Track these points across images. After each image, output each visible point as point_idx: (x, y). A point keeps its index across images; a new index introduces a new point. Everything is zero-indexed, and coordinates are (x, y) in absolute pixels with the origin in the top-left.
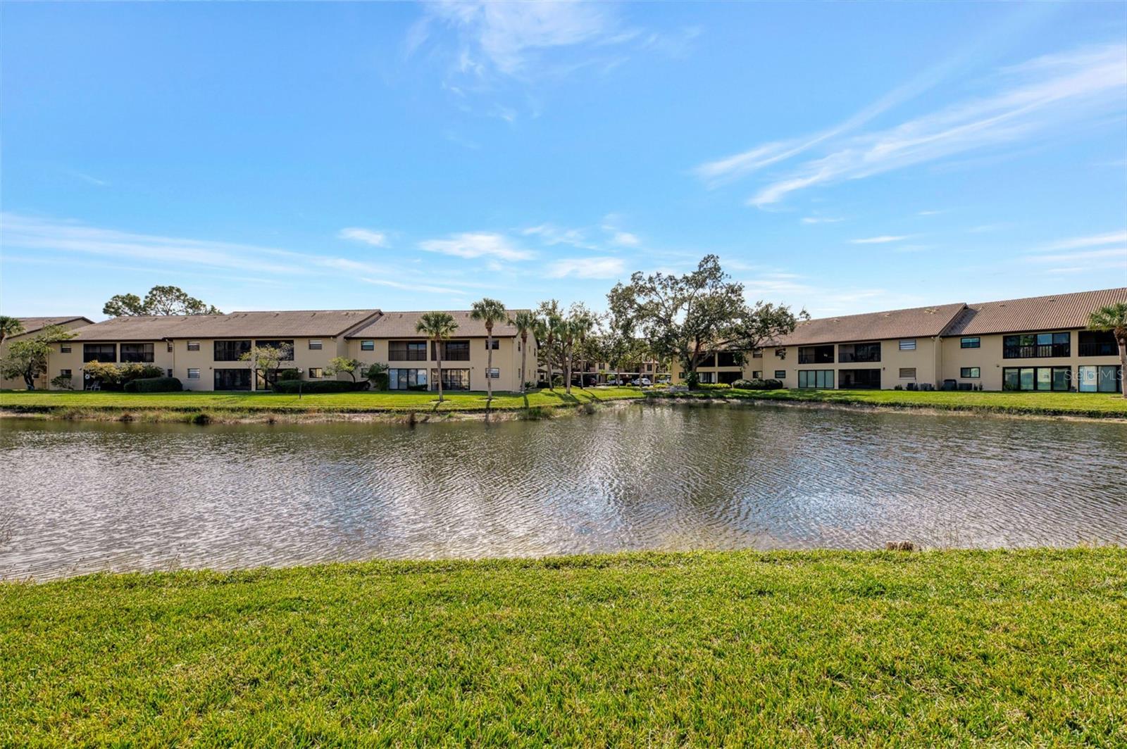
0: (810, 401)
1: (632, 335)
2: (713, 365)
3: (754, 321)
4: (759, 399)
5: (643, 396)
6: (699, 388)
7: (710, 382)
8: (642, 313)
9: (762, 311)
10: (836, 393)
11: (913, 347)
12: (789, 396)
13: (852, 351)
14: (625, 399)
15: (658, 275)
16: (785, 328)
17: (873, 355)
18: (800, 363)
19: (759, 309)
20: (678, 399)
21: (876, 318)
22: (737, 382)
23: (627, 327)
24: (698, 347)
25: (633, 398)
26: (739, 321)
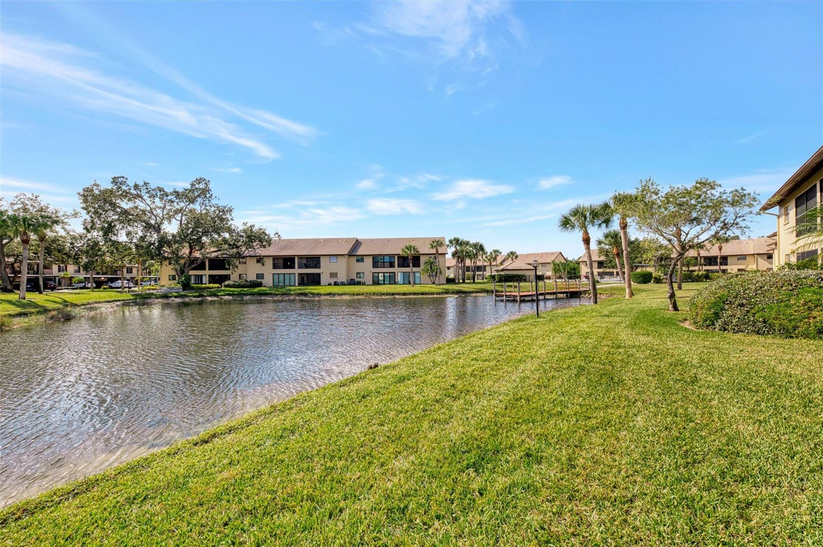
0: (283, 294)
1: (114, 238)
2: (204, 269)
3: (242, 236)
4: (247, 295)
5: (131, 297)
6: (193, 288)
7: (202, 284)
8: (126, 217)
9: (248, 229)
10: (297, 289)
11: (336, 261)
12: (268, 292)
13: (304, 261)
14: (110, 302)
15: (146, 184)
16: (264, 243)
17: (316, 264)
18: (273, 268)
19: (245, 227)
20: (172, 299)
21: (316, 242)
22: (227, 283)
23: (109, 230)
24: (190, 253)
25: (119, 300)
26: (227, 235)
